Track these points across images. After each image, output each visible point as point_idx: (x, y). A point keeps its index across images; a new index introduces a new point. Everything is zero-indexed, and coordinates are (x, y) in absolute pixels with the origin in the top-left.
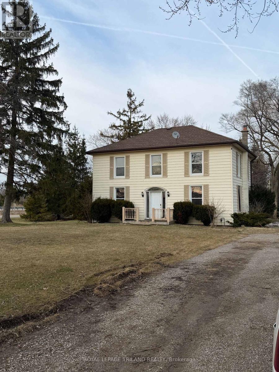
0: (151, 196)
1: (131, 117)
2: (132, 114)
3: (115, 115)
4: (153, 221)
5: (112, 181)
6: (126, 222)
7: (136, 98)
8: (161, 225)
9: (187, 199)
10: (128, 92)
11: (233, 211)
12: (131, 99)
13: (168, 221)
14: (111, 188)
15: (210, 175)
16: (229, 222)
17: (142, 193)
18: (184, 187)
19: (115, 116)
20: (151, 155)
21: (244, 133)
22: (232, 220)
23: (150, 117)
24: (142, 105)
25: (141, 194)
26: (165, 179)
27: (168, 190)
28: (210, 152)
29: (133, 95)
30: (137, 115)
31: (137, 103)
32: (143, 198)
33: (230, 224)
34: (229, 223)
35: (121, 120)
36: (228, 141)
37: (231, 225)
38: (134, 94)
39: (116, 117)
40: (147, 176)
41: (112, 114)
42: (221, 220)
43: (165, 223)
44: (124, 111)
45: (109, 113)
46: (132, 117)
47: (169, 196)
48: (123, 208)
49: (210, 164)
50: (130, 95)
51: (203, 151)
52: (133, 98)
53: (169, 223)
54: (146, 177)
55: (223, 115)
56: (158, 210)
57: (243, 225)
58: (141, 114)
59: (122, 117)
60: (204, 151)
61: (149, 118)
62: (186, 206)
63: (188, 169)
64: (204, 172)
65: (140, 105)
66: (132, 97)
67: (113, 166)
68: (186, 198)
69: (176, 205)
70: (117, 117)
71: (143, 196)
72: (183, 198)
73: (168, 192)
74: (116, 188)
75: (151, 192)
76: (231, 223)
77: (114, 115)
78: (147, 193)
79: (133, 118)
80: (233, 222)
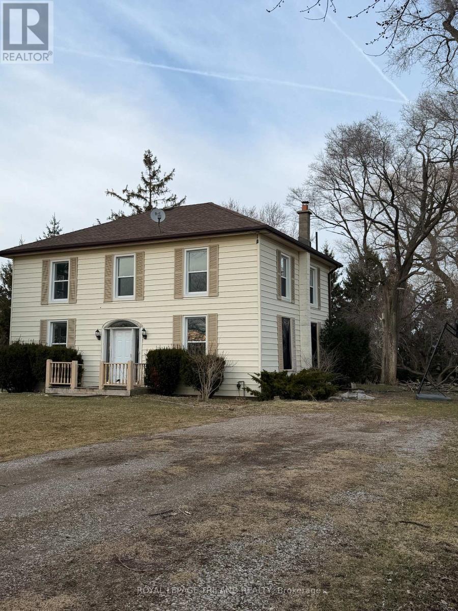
0: (114, 337)
1: (150, 200)
2: (152, 196)
3: (120, 196)
4: (101, 387)
5: (45, 308)
6: (51, 391)
7: (159, 168)
8: (113, 396)
9: (179, 343)
10: (146, 157)
11: (260, 367)
12: (150, 169)
13: (129, 388)
14: (43, 323)
15: (221, 295)
16: (248, 390)
17: (98, 331)
18: (174, 318)
19: (120, 198)
20: (115, 256)
21: (302, 214)
22: (256, 387)
23: (183, 200)
24: (170, 178)
25: (94, 333)
26: (140, 304)
27: (145, 326)
28: (220, 249)
29: (154, 161)
30: (162, 197)
31: (161, 176)
32: (98, 342)
33: (252, 394)
34: (250, 392)
35: (131, 204)
36: (253, 226)
37: (253, 396)
38: (156, 160)
39: (122, 199)
40: (108, 298)
41: (115, 194)
42: (239, 386)
43: (122, 393)
44: (140, 190)
45: (108, 192)
46: (153, 199)
47: (145, 337)
48: (49, 362)
49: (221, 273)
50: (148, 162)
51: (208, 248)
52: (155, 167)
53: (129, 392)
54: (107, 300)
55: (294, 192)
56: (118, 365)
57: (278, 395)
58: (167, 196)
59: (134, 200)
60: (211, 248)
61: (181, 201)
62: (167, 357)
63: (181, 283)
64: (210, 288)
65: (167, 179)
66: (153, 164)
67: (48, 280)
68: (176, 343)
69: (151, 355)
70: (124, 200)
71: (99, 337)
72: (171, 342)
73: (144, 330)
74: (51, 322)
75: (114, 330)
76: (254, 392)
77: (118, 196)
78: (108, 331)
79: (154, 201)
80: (259, 390)
